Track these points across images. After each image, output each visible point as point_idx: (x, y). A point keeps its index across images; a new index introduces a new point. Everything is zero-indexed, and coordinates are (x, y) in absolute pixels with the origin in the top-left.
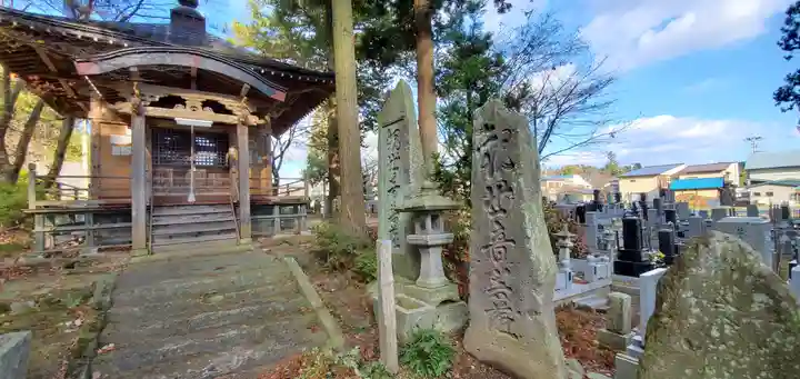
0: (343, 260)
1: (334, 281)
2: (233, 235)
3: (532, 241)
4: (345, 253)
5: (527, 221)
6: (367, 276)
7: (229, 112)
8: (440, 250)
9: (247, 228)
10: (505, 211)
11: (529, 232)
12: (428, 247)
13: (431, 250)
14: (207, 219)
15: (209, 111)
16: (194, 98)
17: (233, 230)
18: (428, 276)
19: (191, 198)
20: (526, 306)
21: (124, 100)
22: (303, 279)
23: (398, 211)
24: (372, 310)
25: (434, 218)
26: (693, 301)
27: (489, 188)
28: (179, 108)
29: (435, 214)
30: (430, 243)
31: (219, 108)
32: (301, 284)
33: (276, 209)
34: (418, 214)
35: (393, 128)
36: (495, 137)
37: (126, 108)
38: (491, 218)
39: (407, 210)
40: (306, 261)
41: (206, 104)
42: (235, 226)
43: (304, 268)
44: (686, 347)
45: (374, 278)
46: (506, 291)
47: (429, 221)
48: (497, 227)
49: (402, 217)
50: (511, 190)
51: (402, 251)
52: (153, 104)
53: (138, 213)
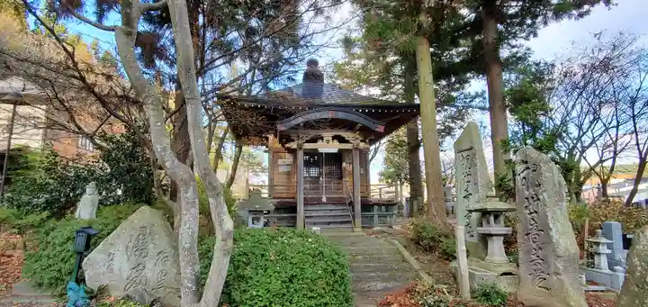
0: (432, 244)
1: (426, 258)
2: (350, 225)
3: (554, 230)
4: (433, 239)
5: (549, 218)
6: (450, 256)
7: (348, 142)
8: (502, 238)
9: (358, 221)
10: (536, 212)
11: (551, 226)
12: (491, 235)
13: (494, 238)
14: (333, 213)
15: (336, 142)
16: (328, 135)
17: (350, 222)
18: (493, 255)
19: (324, 200)
20: (552, 270)
21: (293, 141)
22: (406, 254)
23: (471, 211)
24: (455, 276)
25: (496, 217)
26: (638, 263)
27: (527, 198)
28: (320, 142)
29: (497, 214)
30: (493, 233)
31: (341, 140)
32: (406, 256)
33: (376, 207)
34: (485, 213)
35: (465, 154)
36: (528, 168)
37: (293, 145)
38: (529, 216)
39: (476, 211)
40: (406, 244)
41: (334, 138)
42: (351, 219)
43: (405, 247)
44: (637, 289)
45: (455, 258)
46: (540, 261)
47: (492, 218)
48: (533, 222)
49: (475, 215)
50: (539, 199)
51: (475, 240)
52: (308, 142)
53: (301, 208)
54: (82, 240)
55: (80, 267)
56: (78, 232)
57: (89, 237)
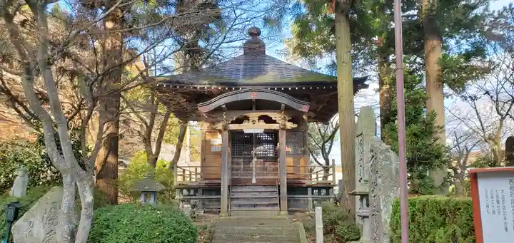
2: (275, 208)
7: (275, 122)
9: (284, 203)
12: (363, 217)
15: (262, 122)
16: (254, 115)
17: (276, 204)
19: (254, 181)
21: (219, 122)
28: (245, 123)
31: (268, 120)
33: (310, 191)
35: (359, 139)
37: (220, 126)
38: (373, 199)
41: (260, 118)
48: (375, 205)
52: (232, 123)
53: (224, 189)
54: (11, 212)
55: (10, 233)
56: (9, 205)
57: (17, 211)
